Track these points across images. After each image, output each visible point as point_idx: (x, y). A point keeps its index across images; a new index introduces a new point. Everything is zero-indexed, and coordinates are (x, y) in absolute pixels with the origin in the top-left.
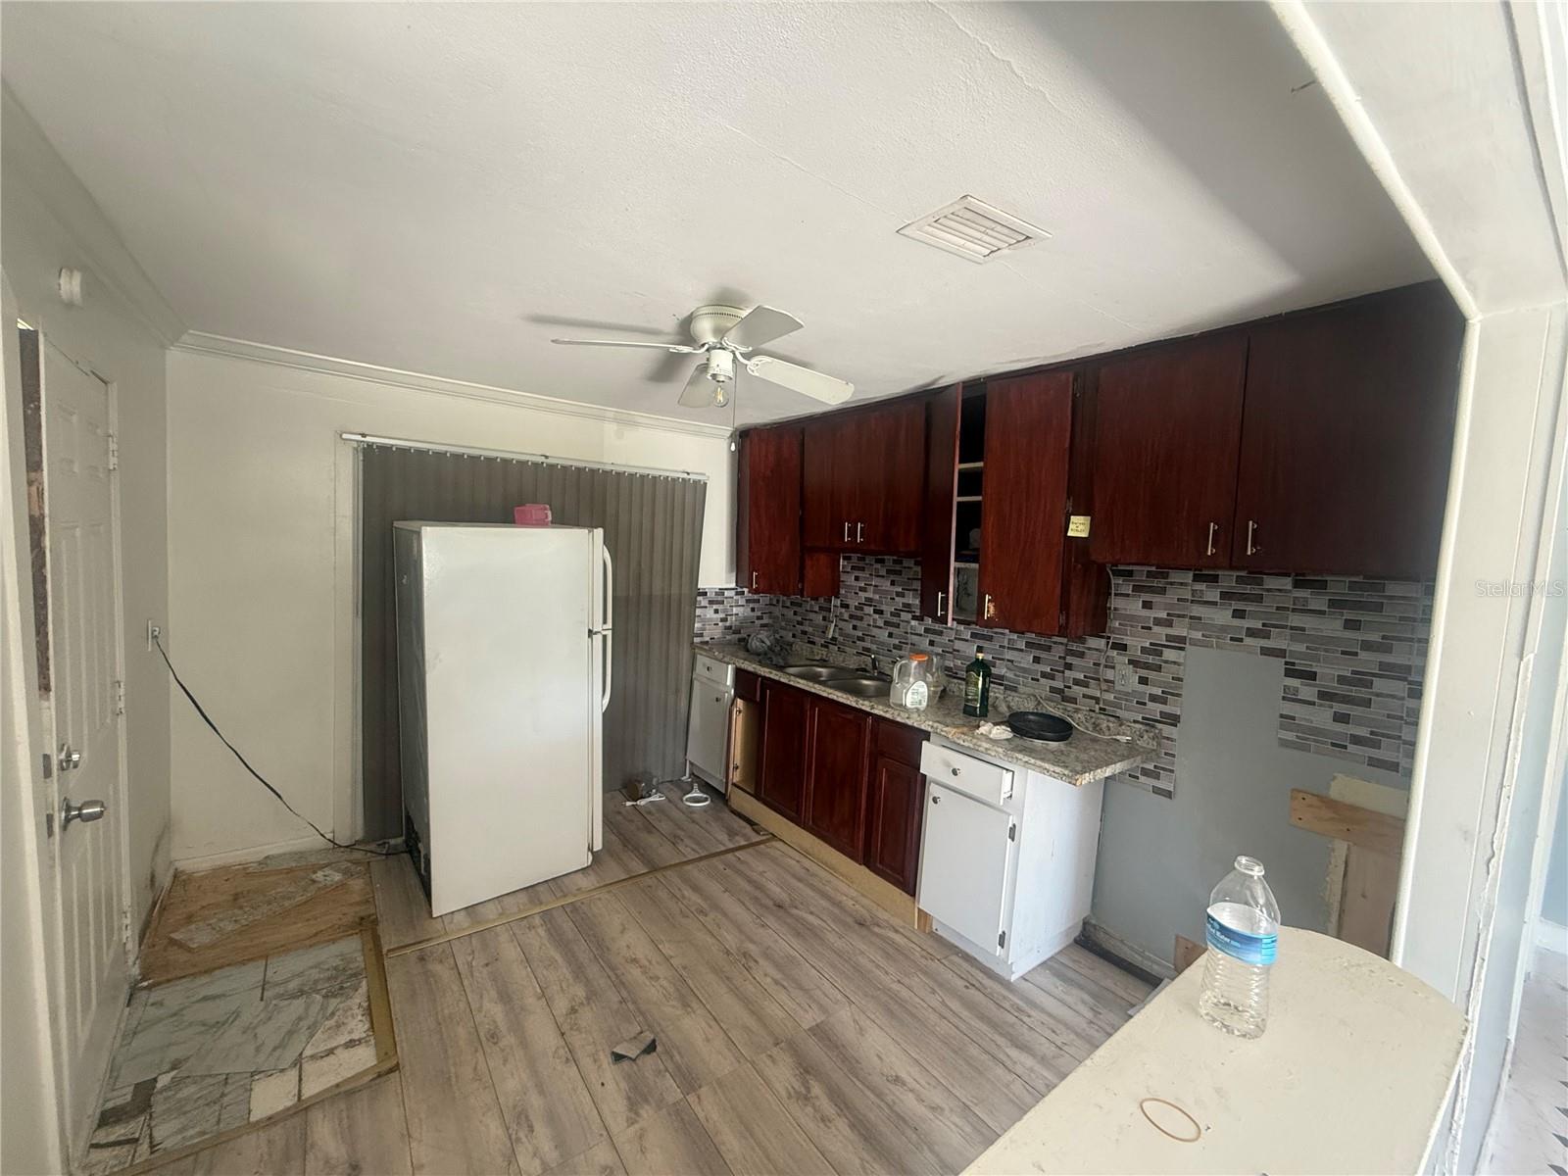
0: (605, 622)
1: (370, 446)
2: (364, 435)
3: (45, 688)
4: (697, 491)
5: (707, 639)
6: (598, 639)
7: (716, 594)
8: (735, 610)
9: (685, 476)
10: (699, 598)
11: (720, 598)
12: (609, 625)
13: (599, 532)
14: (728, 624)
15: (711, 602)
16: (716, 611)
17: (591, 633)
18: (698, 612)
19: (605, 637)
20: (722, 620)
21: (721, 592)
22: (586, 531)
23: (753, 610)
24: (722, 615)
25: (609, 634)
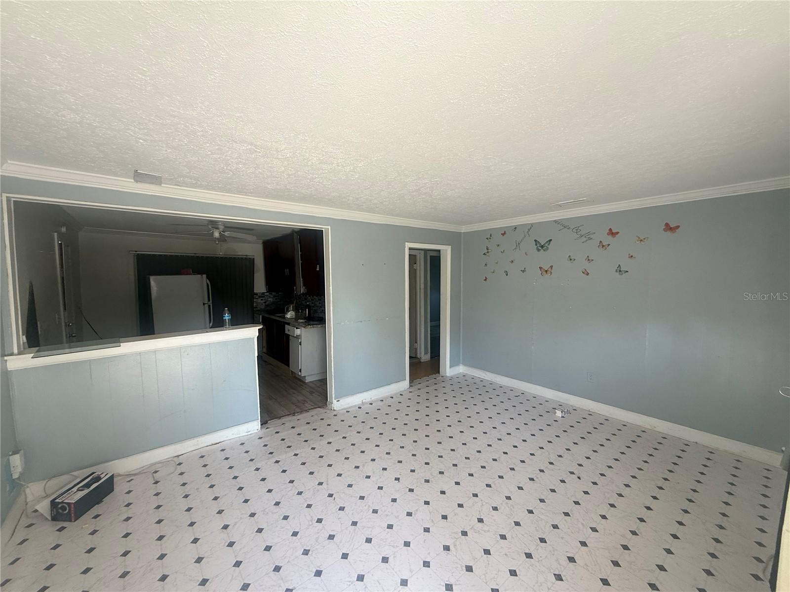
0: (209, 301)
1: (138, 254)
2: (136, 252)
3: (65, 309)
4: (252, 261)
5: (259, 309)
6: (206, 306)
7: (262, 294)
8: (269, 299)
9: (245, 257)
10: (255, 296)
11: (263, 295)
12: (211, 302)
13: (205, 276)
14: (267, 304)
15: (260, 297)
16: (262, 300)
17: (204, 304)
18: (255, 300)
19: (209, 306)
20: (264, 303)
21: (263, 293)
22: (200, 276)
23: (276, 299)
24: (263, 301)
25: (211, 304)
